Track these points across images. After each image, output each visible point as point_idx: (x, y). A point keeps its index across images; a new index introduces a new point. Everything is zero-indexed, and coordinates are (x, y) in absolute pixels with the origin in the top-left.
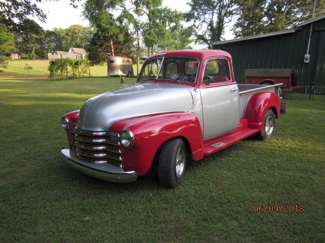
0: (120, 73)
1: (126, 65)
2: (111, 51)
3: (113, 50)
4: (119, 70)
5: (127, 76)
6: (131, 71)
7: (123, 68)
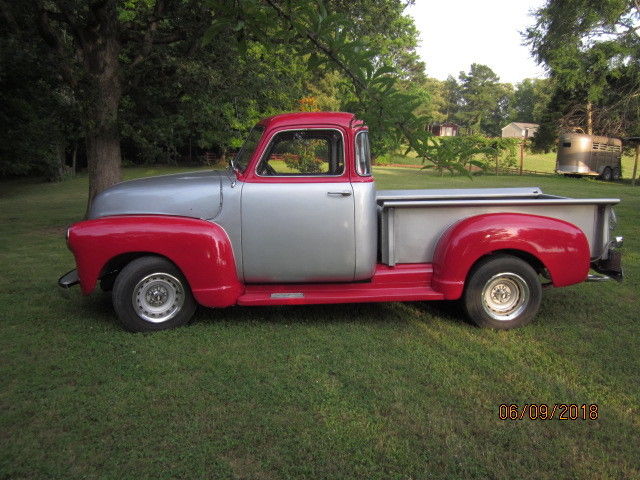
0: (582, 169)
1: (602, 154)
2: (585, 122)
3: (590, 121)
4: (581, 163)
5: (600, 178)
6: (613, 165)
7: (592, 159)
